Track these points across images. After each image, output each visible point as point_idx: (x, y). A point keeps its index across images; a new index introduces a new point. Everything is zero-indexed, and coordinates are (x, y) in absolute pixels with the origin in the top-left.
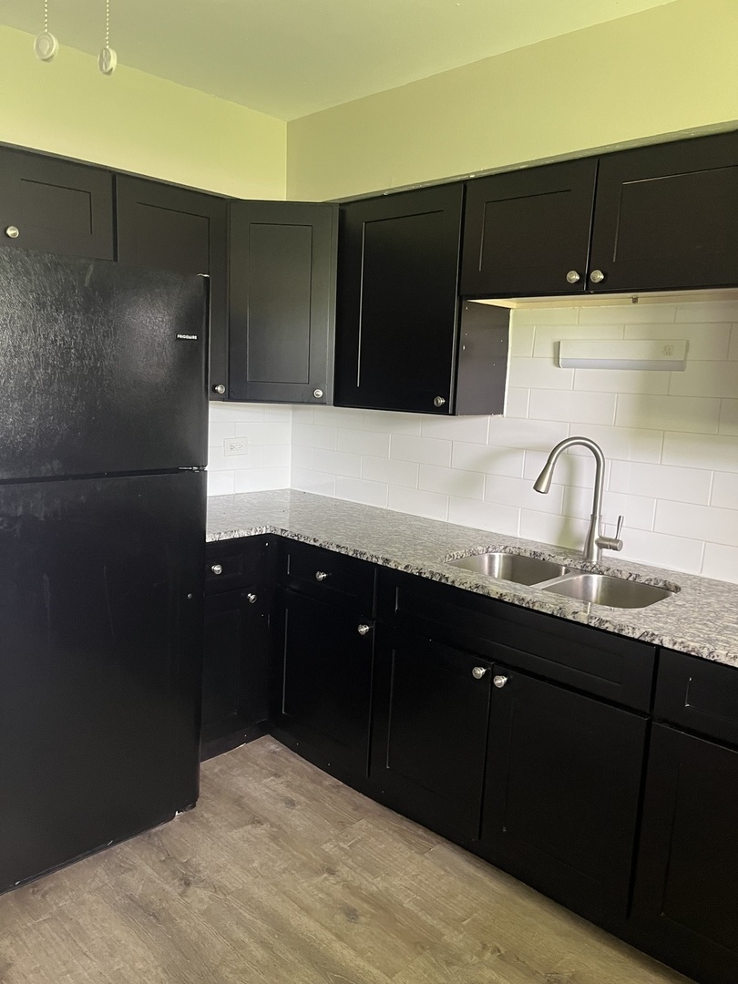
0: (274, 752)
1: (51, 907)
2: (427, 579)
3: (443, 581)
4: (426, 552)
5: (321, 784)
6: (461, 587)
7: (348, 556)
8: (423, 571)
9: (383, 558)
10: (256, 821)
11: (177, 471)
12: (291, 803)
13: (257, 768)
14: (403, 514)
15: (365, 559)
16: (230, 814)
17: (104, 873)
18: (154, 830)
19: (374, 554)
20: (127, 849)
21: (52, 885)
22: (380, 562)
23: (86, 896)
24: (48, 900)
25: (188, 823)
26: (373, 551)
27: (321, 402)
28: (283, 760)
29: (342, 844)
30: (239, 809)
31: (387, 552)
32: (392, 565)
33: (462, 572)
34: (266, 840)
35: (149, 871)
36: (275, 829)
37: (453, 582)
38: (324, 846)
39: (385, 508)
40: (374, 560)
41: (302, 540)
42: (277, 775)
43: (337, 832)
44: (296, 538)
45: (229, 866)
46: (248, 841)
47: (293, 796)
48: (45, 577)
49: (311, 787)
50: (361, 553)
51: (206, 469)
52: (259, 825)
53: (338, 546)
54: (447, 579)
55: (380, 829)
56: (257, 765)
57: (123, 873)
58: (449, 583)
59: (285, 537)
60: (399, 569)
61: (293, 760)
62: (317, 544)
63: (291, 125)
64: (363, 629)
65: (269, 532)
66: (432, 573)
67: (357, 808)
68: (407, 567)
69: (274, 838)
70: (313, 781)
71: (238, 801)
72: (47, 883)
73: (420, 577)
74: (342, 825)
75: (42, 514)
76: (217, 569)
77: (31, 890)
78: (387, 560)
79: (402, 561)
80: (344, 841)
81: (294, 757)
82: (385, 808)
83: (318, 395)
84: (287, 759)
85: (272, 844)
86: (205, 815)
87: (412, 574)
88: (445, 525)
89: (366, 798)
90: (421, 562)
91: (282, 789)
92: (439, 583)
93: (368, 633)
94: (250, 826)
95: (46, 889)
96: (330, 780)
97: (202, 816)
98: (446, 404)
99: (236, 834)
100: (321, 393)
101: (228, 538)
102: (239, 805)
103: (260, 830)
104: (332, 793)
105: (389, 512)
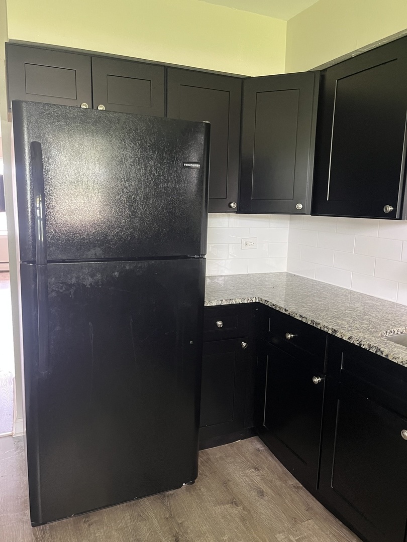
0: (259, 450)
1: (91, 535)
2: (365, 349)
3: (379, 353)
4: (370, 326)
5: (286, 482)
6: (394, 360)
7: (307, 324)
8: (362, 343)
9: (332, 329)
10: (235, 503)
11: (186, 257)
12: (261, 494)
13: (244, 460)
14: (361, 294)
15: (319, 328)
16: (218, 492)
17: (129, 518)
18: (168, 493)
19: (326, 324)
20: (148, 503)
21: (97, 519)
22: (330, 332)
23: (114, 532)
24: (91, 529)
25: (190, 493)
26: (326, 323)
27: (301, 212)
28: (263, 457)
29: (291, 537)
30: (225, 489)
31: (338, 324)
32: (338, 335)
33: (397, 347)
34: (238, 520)
35: (156, 524)
36: (245, 513)
37: (387, 355)
38: (278, 535)
39: (349, 288)
40: (326, 329)
41: (277, 309)
42: (257, 469)
43: (290, 526)
44: (274, 307)
45: (207, 535)
46: (224, 517)
47: (265, 488)
48: (90, 323)
49: (278, 483)
50: (316, 323)
51: (205, 257)
52: (235, 506)
53: (301, 316)
54: (382, 352)
55: (323, 531)
56: (245, 458)
57: (140, 521)
58: (383, 356)
59: (267, 306)
60: (344, 338)
61: (270, 458)
62: (287, 313)
63: (288, 22)
64: (316, 380)
65: (257, 301)
66: (370, 345)
67: (309, 509)
68: (350, 338)
69: (243, 519)
70: (281, 479)
71: (226, 483)
72: (94, 517)
73: (359, 347)
74: (295, 520)
75: (89, 283)
76: (219, 323)
77: (84, 519)
78: (335, 331)
79: (347, 332)
80: (294, 535)
81: (271, 456)
82: (330, 514)
83: (299, 207)
84: (266, 458)
85: (240, 524)
86: (202, 489)
87: (353, 344)
88: (392, 305)
89: (318, 502)
90: (363, 335)
91: (257, 480)
92: (375, 355)
93: (319, 382)
94: (228, 506)
95: (92, 521)
96: (293, 481)
97: (200, 489)
98: (394, 212)
99: (218, 509)
100: (301, 206)
101: (228, 303)
102: (226, 487)
103: (236, 511)
104: (293, 491)
105: (351, 292)
